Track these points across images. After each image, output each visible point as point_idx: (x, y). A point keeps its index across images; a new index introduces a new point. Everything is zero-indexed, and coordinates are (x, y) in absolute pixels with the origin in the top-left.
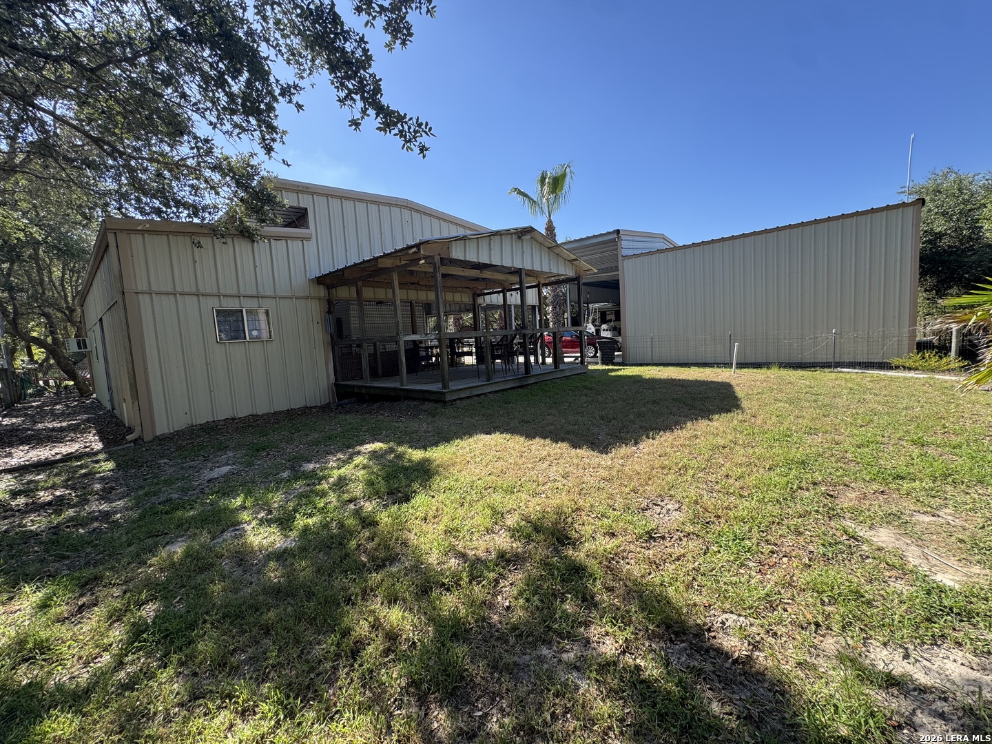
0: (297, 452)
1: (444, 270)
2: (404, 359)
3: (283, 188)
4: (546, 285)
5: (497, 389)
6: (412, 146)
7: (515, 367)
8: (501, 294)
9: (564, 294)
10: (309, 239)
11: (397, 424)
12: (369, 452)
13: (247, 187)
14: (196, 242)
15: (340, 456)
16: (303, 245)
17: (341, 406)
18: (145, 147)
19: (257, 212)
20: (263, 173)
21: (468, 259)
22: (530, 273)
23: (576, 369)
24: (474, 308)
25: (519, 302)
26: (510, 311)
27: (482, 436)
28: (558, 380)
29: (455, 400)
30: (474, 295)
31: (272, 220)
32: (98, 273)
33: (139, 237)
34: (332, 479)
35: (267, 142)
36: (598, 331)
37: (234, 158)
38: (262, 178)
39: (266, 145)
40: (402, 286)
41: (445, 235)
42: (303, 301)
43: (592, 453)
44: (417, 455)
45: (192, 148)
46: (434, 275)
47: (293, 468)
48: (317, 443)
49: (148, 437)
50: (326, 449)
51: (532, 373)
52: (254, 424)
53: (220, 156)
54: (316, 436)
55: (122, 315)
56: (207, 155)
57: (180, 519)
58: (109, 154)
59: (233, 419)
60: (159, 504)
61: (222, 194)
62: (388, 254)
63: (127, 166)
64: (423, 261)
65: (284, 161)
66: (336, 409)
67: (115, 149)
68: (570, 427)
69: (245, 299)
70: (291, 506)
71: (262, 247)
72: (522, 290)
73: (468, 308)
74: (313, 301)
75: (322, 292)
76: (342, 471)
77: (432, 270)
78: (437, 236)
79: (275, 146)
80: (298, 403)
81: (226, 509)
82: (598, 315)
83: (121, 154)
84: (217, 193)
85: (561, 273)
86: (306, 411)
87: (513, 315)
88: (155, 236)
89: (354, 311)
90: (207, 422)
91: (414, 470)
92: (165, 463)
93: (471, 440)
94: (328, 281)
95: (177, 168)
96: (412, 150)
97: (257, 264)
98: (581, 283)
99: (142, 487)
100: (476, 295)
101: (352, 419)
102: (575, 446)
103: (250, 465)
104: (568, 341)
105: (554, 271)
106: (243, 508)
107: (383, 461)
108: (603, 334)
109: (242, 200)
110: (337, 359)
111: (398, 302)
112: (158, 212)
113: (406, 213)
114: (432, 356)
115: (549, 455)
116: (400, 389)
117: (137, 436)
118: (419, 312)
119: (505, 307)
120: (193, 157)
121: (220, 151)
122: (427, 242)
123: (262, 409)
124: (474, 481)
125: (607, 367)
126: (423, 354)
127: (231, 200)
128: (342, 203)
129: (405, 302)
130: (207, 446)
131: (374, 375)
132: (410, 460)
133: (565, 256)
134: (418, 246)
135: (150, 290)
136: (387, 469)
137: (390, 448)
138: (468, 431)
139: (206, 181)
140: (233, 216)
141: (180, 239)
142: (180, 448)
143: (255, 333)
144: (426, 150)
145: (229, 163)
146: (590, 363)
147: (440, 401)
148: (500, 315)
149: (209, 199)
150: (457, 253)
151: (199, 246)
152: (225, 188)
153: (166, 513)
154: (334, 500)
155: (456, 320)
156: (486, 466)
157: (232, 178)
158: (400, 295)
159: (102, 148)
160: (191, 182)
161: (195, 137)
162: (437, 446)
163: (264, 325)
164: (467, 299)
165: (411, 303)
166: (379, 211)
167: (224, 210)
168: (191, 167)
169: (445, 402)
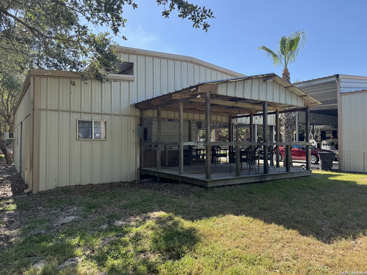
0: (113, 212)
1: (212, 101)
2: (182, 157)
3: (121, 52)
4: (281, 112)
5: (243, 182)
6: (199, 25)
7: (257, 167)
8: (249, 117)
9: (294, 118)
10: (133, 81)
11: (175, 200)
12: (157, 218)
13: (102, 52)
14: (72, 82)
15: (138, 218)
16: (129, 84)
17: (143, 183)
18: (54, 31)
19: (106, 66)
20: (111, 43)
21: (228, 95)
22: (271, 104)
23: (302, 172)
24: (229, 126)
25: (261, 123)
26: (254, 128)
27: (232, 216)
28: (289, 180)
29: (214, 187)
30: (230, 117)
31: (113, 69)
32: (24, 98)
33: (45, 79)
34: (132, 234)
35: (115, 27)
36: (319, 145)
37: (97, 35)
38: (111, 46)
39: (115, 28)
40: (185, 110)
41: (214, 79)
42: (126, 118)
43: (317, 241)
44: (187, 224)
45: (76, 32)
46: (205, 105)
47: (109, 223)
48: (125, 207)
49: (35, 192)
50: (130, 212)
51: (269, 173)
52: (91, 190)
53: (90, 35)
54: (125, 202)
55: (32, 121)
56: (83, 35)
57: (44, 247)
58: (37, 36)
59: (80, 186)
60: (34, 235)
61: (89, 55)
62: (178, 91)
63: (44, 42)
64: (199, 96)
65: (123, 37)
66: (139, 185)
67: (40, 33)
68: (299, 218)
69: (94, 115)
70: (105, 249)
71: (106, 85)
72: (264, 116)
73: (225, 125)
74: (132, 118)
75: (137, 112)
76: (139, 229)
77: (204, 101)
78: (208, 80)
79: (120, 28)
80: (117, 179)
81: (68, 245)
82: (319, 133)
83: (42, 35)
84: (86, 55)
85: (293, 104)
86: (121, 185)
87: (256, 131)
88: (53, 79)
89: (155, 125)
90: (66, 186)
91: (184, 236)
92: (41, 209)
93: (224, 218)
94: (141, 106)
95: (68, 42)
96: (199, 27)
97: (103, 95)
98: (309, 111)
99: (27, 223)
100: (232, 117)
101: (148, 193)
102: (303, 234)
103: (85, 217)
104: (296, 151)
105: (289, 103)
106: (79, 246)
107: (165, 225)
108: (323, 147)
109: (98, 59)
110: (142, 153)
111: (182, 121)
112: (56, 66)
113: (191, 65)
114: (200, 155)
115: (282, 239)
116: (179, 176)
117: (29, 191)
118: (194, 126)
119: (251, 125)
120: (76, 36)
121: (90, 32)
122: (203, 84)
123: (96, 181)
124: (225, 251)
125: (326, 173)
126: (194, 153)
127: (93, 58)
128: (153, 60)
129: (186, 120)
130: (64, 202)
131: (163, 165)
132: (182, 228)
133: (297, 93)
134: (197, 86)
135: (47, 108)
136: (167, 232)
137: (169, 217)
138: (222, 212)
139: (82, 49)
140: (93, 68)
141: (65, 80)
142: (50, 201)
143: (97, 135)
144: (208, 27)
145: (94, 38)
146: (313, 168)
147: (204, 187)
148: (247, 131)
149: (82, 58)
150: (221, 91)
151: (74, 84)
152: (91, 52)
153: (37, 242)
154: (131, 249)
155: (217, 133)
156: (235, 240)
157: (95, 47)
158: (183, 115)
159: (33, 33)
160: (73, 49)
161: (79, 26)
162: (200, 220)
163: (103, 130)
164: (225, 119)
165: (189, 121)
166: (175, 64)
167: (89, 64)
168: (75, 42)
169: (207, 188)
